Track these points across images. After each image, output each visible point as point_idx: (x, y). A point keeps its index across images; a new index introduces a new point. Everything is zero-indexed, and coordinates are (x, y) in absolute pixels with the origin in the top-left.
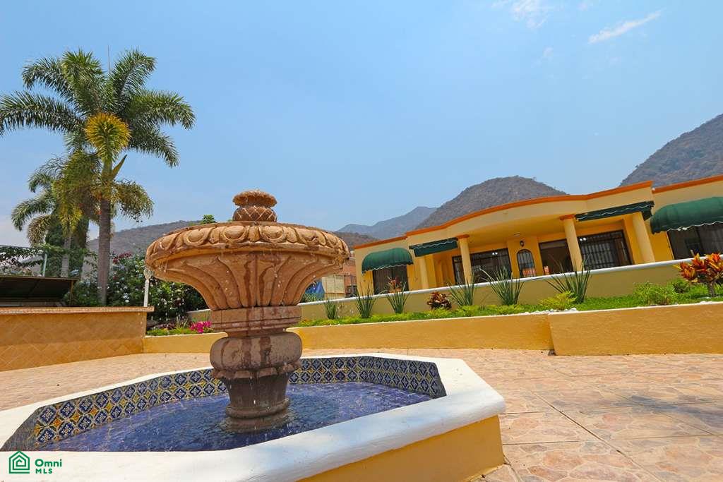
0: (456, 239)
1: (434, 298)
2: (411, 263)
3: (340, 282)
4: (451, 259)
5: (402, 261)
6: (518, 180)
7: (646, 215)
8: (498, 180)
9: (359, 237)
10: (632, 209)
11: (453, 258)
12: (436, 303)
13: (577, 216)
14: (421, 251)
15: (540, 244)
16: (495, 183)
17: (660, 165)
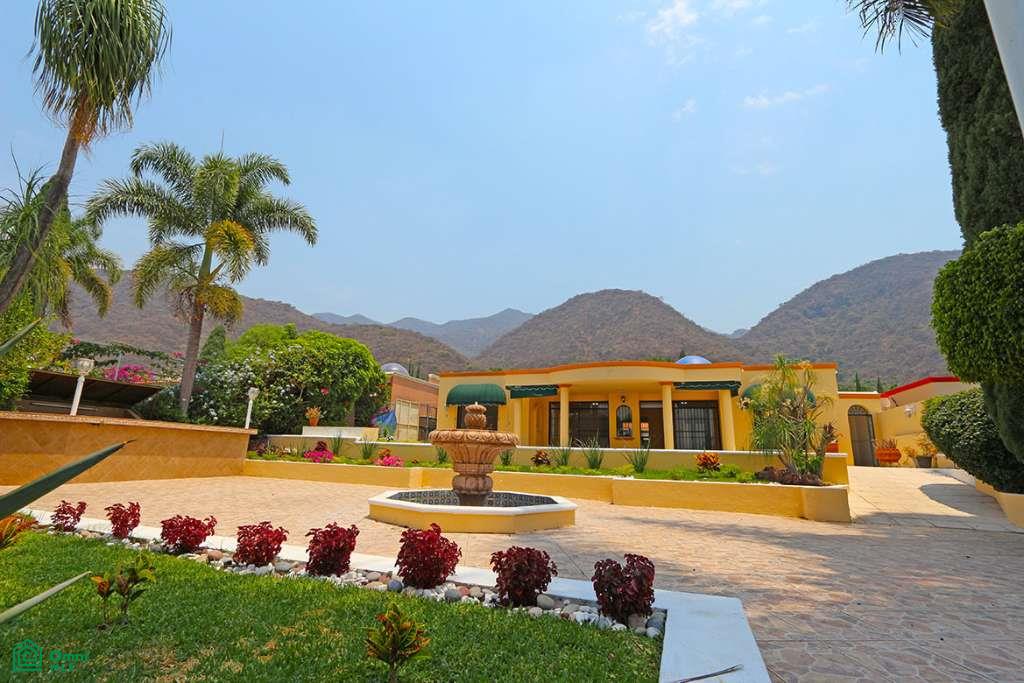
0: (557, 386)
1: (538, 456)
2: (503, 403)
3: (415, 412)
4: (548, 404)
5: (495, 400)
6: (641, 297)
7: (734, 393)
8: (617, 292)
9: (422, 338)
10: (723, 385)
11: (550, 403)
12: (539, 460)
13: (675, 384)
14: (517, 393)
15: (641, 402)
16: (613, 296)
17: (805, 308)
